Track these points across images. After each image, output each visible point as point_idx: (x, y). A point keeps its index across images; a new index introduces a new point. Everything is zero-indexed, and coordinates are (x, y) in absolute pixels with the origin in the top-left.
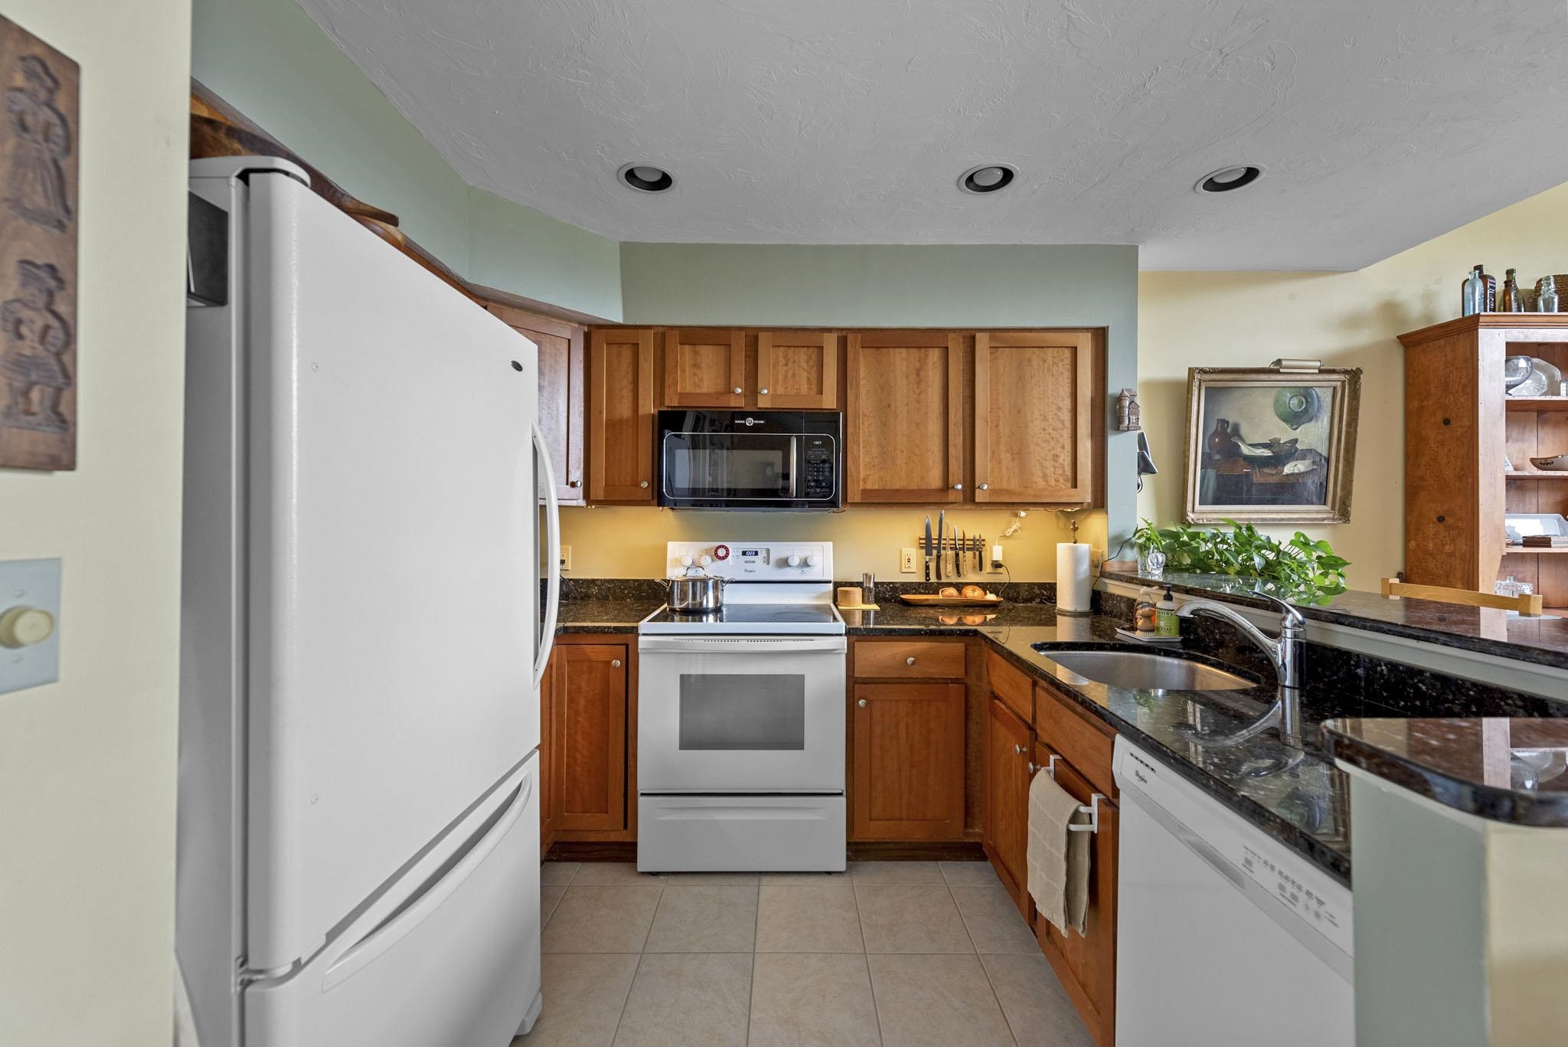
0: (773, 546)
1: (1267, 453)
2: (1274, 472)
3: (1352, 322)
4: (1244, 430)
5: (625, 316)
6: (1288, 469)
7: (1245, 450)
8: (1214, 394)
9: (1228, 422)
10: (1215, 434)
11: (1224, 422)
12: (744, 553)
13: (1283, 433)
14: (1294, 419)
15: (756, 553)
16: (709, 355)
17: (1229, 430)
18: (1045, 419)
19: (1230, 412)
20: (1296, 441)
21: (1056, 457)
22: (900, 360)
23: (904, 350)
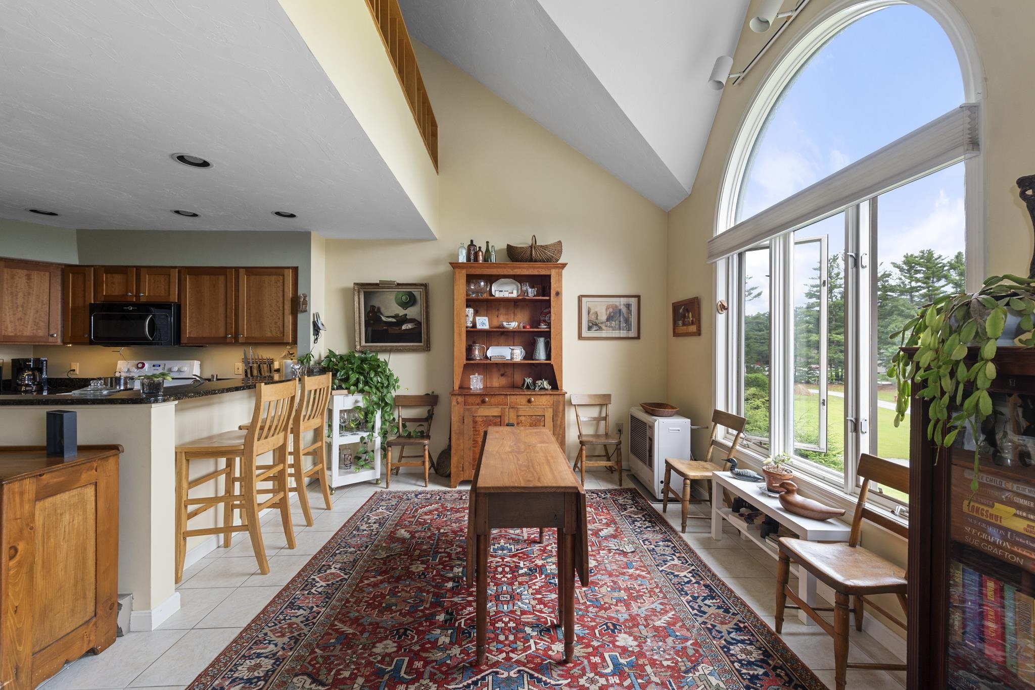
0: (167, 362)
1: (394, 320)
2: (398, 328)
3: (436, 262)
4: (382, 310)
5: (80, 261)
6: (404, 327)
7: (384, 319)
8: (368, 295)
9: (375, 307)
10: (370, 312)
11: (373, 307)
12: (154, 366)
13: (401, 312)
14: (405, 305)
15: (160, 366)
16: (118, 278)
17: (376, 310)
18: (271, 306)
19: (376, 302)
20: (406, 315)
21: (276, 323)
22: (206, 280)
23: (208, 276)
